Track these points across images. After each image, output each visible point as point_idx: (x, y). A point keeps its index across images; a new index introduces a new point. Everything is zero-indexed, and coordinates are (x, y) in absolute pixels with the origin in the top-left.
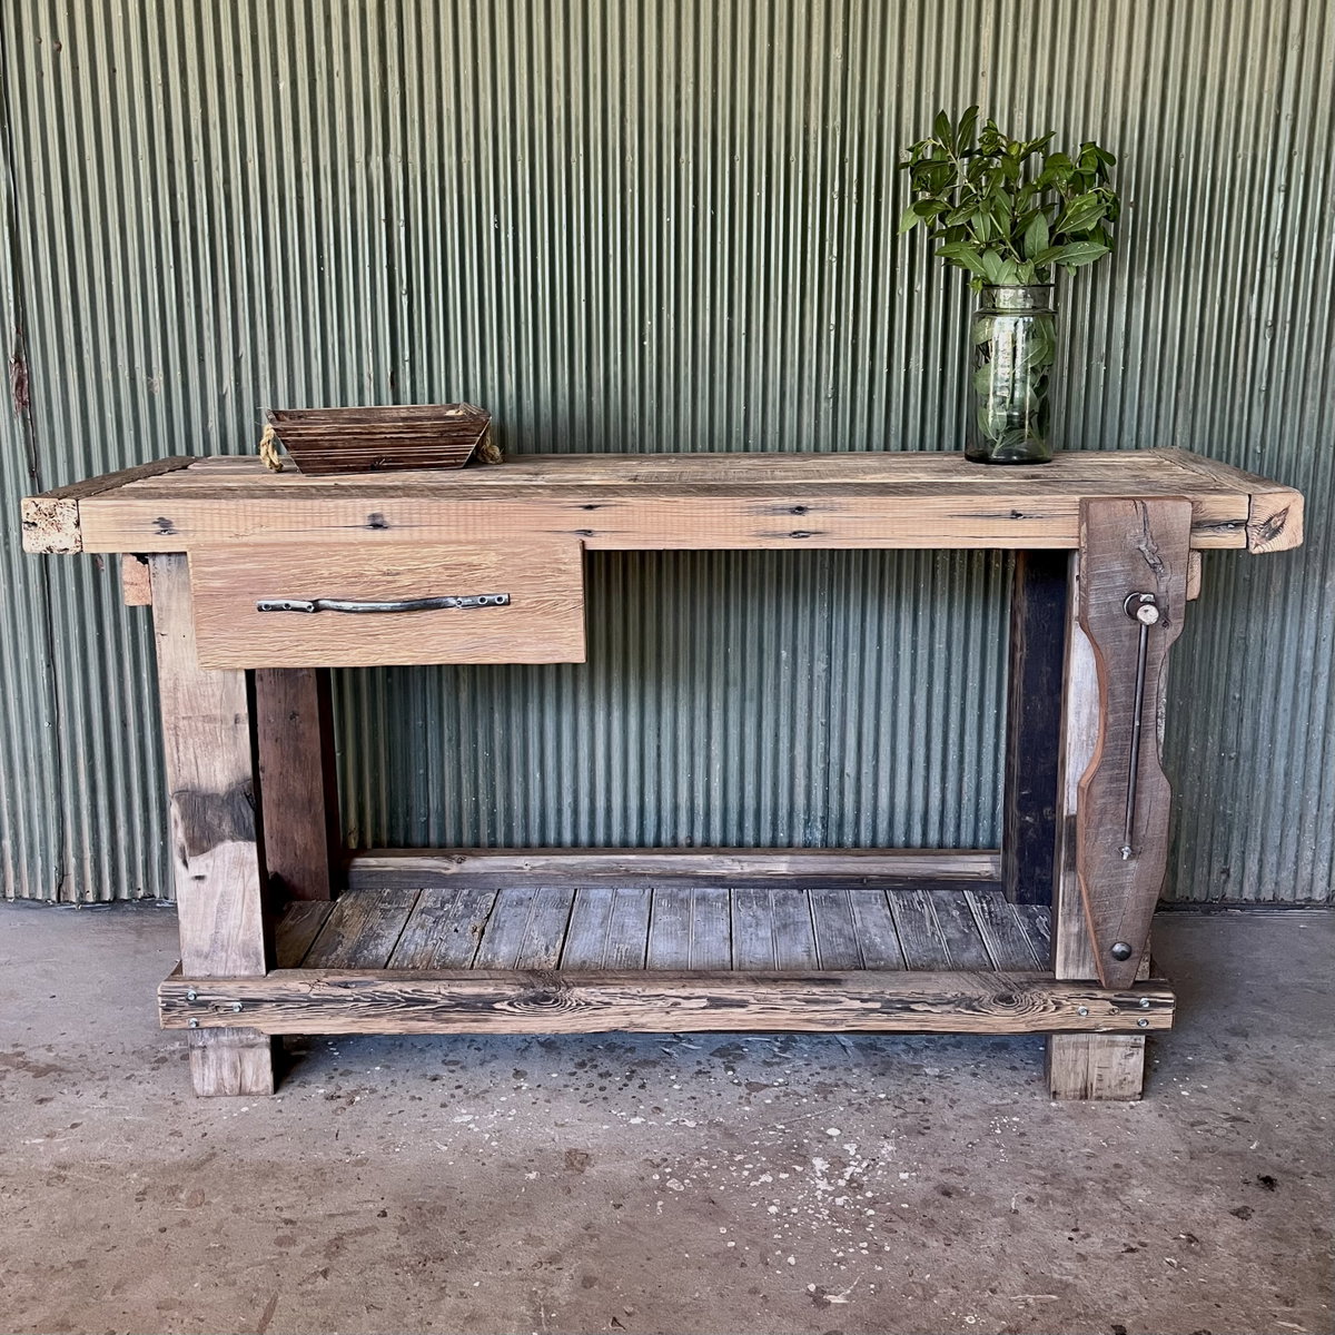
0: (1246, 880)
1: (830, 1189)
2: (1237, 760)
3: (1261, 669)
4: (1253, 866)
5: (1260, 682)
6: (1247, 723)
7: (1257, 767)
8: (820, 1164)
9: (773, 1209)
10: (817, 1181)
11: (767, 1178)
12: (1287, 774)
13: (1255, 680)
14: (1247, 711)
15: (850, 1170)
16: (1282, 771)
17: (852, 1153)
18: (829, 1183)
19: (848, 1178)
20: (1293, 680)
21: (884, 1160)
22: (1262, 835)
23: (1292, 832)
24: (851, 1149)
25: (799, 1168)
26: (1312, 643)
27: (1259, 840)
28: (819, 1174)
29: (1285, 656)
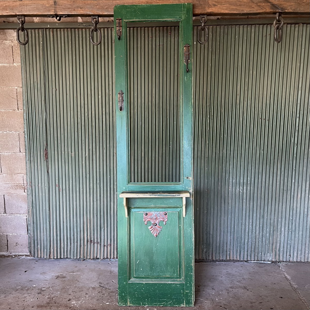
0: (294, 257)
2: (292, 232)
3: (296, 213)
4: (295, 254)
5: (296, 216)
6: (294, 224)
7: (296, 233)
12: (302, 235)
13: (295, 216)
14: (294, 222)
16: (301, 234)
20: (303, 216)
22: (297, 247)
23: (304, 247)
26: (307, 208)
27: (297, 249)
29: (301, 210)
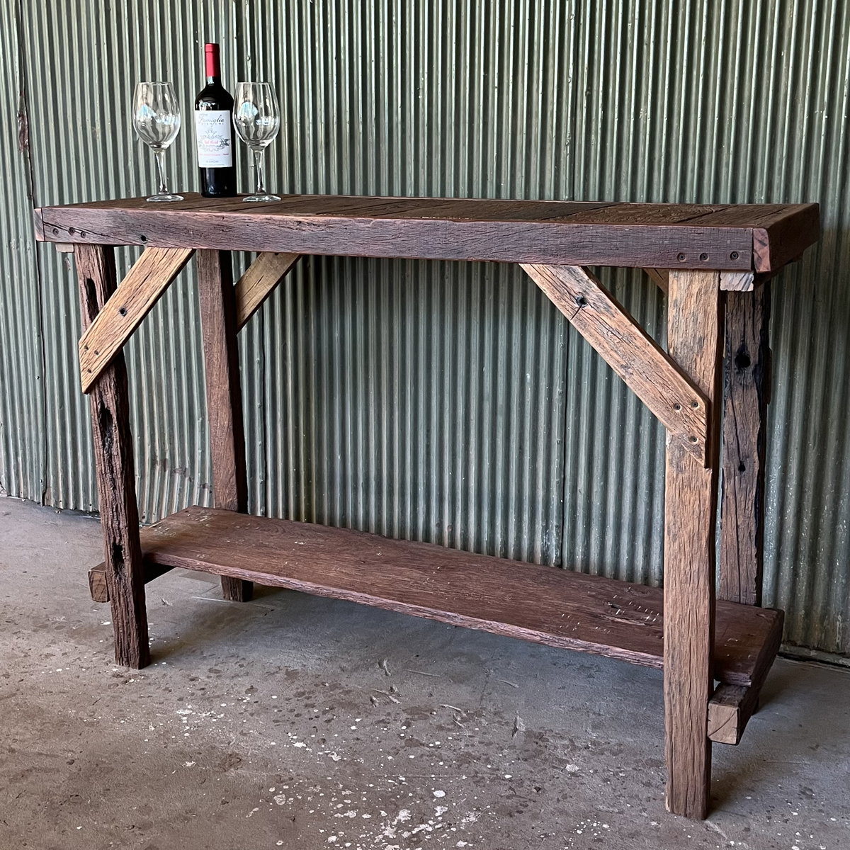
1: (391, 837)
8: (403, 815)
9: (333, 839)
10: (388, 828)
11: (352, 814)
15: (422, 826)
17: (437, 814)
18: (396, 833)
19: (414, 832)
21: (458, 826)
24: (439, 810)
25: (383, 813)
28: (395, 823)
